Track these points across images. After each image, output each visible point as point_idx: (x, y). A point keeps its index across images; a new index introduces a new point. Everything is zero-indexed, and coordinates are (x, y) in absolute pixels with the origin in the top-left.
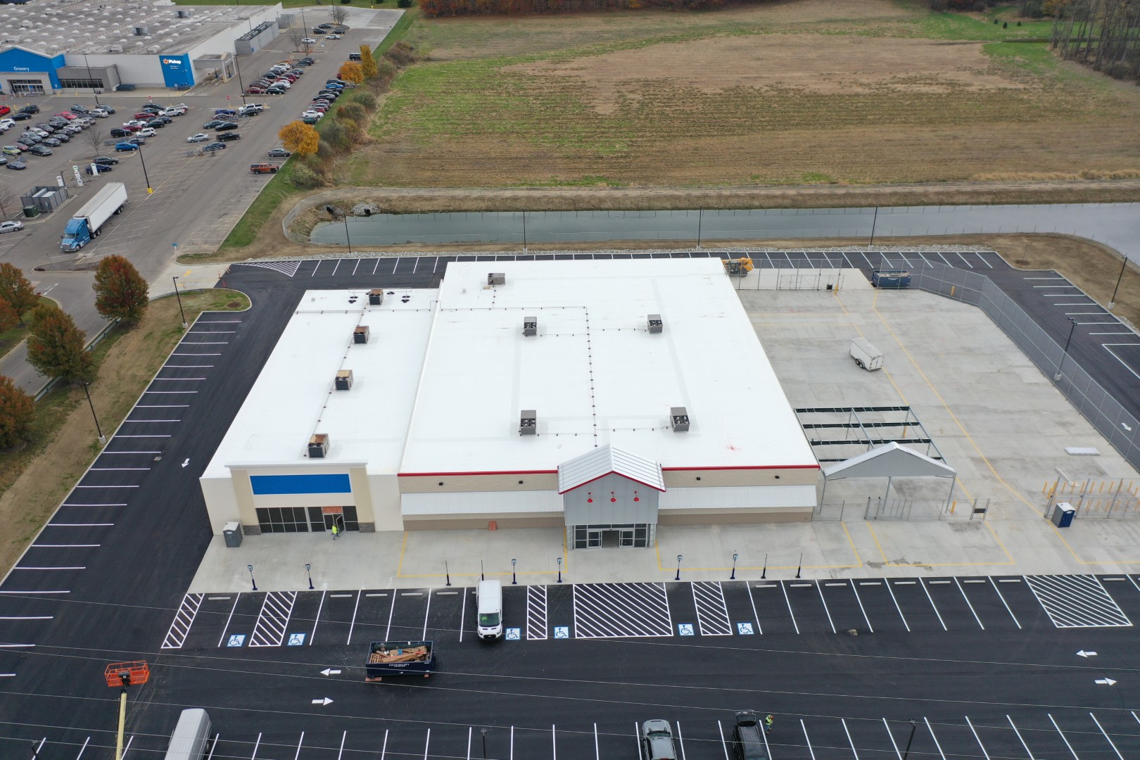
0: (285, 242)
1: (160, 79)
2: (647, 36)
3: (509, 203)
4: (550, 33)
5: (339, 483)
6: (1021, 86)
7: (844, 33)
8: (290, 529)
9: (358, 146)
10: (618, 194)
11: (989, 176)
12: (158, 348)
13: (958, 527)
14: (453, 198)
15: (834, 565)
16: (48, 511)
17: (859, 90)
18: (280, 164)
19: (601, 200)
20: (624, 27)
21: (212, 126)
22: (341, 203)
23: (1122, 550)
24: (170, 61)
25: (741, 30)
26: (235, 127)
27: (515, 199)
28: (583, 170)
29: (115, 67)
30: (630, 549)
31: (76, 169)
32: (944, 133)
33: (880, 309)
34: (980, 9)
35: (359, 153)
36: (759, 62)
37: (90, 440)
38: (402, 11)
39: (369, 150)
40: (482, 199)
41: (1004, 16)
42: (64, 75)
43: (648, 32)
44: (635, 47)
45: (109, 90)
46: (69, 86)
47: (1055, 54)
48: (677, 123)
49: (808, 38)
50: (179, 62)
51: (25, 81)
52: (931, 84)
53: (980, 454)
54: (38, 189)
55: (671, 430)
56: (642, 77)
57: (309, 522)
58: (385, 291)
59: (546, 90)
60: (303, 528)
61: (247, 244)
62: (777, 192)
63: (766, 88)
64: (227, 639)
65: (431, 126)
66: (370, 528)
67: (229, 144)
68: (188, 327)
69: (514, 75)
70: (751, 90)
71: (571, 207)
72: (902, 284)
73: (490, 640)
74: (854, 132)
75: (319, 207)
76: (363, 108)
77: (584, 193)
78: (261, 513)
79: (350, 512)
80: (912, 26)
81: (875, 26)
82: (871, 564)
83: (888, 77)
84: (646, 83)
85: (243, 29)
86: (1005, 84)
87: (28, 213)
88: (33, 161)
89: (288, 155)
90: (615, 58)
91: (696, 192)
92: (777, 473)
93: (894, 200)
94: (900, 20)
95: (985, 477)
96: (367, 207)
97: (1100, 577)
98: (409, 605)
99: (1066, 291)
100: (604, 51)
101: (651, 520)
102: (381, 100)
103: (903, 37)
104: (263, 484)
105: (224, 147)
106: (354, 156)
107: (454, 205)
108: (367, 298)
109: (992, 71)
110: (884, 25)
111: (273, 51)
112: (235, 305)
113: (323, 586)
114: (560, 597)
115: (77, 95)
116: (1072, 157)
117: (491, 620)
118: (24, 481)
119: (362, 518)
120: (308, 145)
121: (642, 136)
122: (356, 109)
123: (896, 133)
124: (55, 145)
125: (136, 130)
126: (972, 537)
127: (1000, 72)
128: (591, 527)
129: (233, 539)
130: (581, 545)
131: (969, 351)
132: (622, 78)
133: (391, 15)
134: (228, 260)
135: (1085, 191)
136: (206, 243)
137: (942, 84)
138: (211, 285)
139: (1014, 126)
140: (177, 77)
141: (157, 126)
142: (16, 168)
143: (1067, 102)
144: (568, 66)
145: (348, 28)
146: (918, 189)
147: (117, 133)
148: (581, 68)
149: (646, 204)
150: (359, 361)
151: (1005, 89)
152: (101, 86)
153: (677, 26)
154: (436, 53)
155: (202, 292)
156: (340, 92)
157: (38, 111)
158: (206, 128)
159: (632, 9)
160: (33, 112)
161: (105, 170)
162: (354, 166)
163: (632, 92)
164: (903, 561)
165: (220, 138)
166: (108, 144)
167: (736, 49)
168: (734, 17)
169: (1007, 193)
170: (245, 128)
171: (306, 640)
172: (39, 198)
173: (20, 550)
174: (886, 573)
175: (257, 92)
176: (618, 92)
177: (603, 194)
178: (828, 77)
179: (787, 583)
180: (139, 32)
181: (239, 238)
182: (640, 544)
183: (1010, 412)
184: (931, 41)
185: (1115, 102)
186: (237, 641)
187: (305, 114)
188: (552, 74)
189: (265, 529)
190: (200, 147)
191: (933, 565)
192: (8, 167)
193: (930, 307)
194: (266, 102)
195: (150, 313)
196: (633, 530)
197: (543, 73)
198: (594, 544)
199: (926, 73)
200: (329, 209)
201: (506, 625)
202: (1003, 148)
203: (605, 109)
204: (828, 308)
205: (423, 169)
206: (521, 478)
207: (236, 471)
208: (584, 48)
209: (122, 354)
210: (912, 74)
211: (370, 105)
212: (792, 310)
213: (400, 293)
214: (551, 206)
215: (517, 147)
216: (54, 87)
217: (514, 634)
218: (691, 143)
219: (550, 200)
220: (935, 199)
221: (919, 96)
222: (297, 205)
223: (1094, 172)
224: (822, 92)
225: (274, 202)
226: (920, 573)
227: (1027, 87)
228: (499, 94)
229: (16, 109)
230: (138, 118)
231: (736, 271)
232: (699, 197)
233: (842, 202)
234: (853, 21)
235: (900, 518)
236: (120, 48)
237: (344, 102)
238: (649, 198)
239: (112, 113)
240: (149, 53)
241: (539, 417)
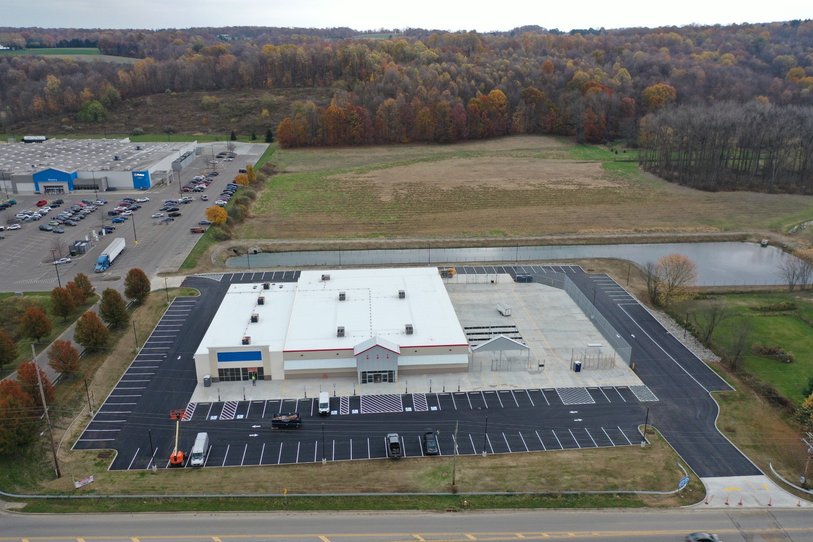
0: (213, 266)
1: (132, 185)
2: (412, 159)
3: (332, 246)
4: (356, 157)
5: (256, 356)
6: (617, 186)
7: (526, 156)
8: (233, 379)
9: (248, 219)
10: (391, 241)
11: (586, 231)
12: (156, 313)
13: (532, 373)
14: (301, 244)
15: (475, 387)
16: (119, 376)
17: (529, 188)
18: (207, 228)
19: (381, 244)
20: (399, 153)
21: (164, 210)
22: (241, 247)
23: (600, 379)
24: (138, 175)
25: (467, 155)
26: (178, 210)
27: (335, 244)
28: (373, 230)
29: (106, 178)
30: (387, 383)
31: (94, 232)
32: (569, 210)
33: (516, 291)
34: (604, 143)
35: (248, 223)
36: (475, 173)
37: (132, 350)
38: (267, 145)
39: (253, 221)
40: (317, 244)
41: (617, 147)
42: (76, 183)
43: (413, 156)
44: (405, 164)
45: (102, 191)
46: (79, 189)
47: (640, 168)
48: (425, 206)
49: (505, 159)
50: (143, 175)
51: (53, 187)
52: (568, 185)
53: (549, 347)
54: (77, 242)
55: (405, 334)
56: (408, 181)
57: (241, 376)
58: (271, 284)
59: (353, 189)
60: (239, 379)
61: (193, 267)
62: (475, 239)
63: (477, 187)
64: (209, 418)
65: (288, 208)
66: (269, 378)
67: (176, 219)
68: (170, 304)
69: (334, 180)
70: (469, 188)
71: (366, 248)
72: (529, 280)
73: (324, 413)
74: (522, 210)
75: (229, 249)
76: (249, 199)
77: (372, 241)
78: (220, 371)
79: (261, 370)
80: (565, 152)
81: (544, 152)
82: (491, 386)
83: (546, 181)
84: (410, 185)
85: (176, 156)
86: (610, 185)
87: (73, 254)
88: (67, 229)
89: (210, 224)
90: (394, 171)
91: (432, 240)
92: (450, 349)
93: (535, 243)
94: (559, 149)
95: (549, 355)
96: (255, 249)
97: (587, 388)
98: (288, 406)
99: (608, 283)
100: (387, 167)
101: (396, 369)
102: (259, 195)
103: (559, 159)
104: (224, 356)
105: (173, 220)
106: (245, 224)
107: (302, 248)
108: (263, 286)
109: (603, 178)
110: (549, 152)
111: (194, 168)
112: (192, 294)
113: (250, 399)
114: (355, 401)
115: (83, 194)
116: (633, 222)
117: (324, 405)
118: (105, 364)
119: (266, 373)
120: (221, 218)
121: (406, 213)
122: (245, 200)
123: (544, 210)
124: (77, 221)
125: (122, 212)
126: (537, 376)
127: (607, 178)
128: (368, 372)
129: (208, 383)
130: (364, 382)
131: (554, 308)
132: (397, 182)
133: (261, 147)
134: (184, 275)
135: (634, 238)
136: (171, 267)
137: (575, 184)
138: (178, 285)
139: (608, 206)
140: (141, 183)
141: (134, 209)
142: (59, 232)
143: (639, 194)
144: (366, 175)
145: (236, 155)
146: (549, 238)
147: (112, 214)
148: (373, 176)
149: (405, 246)
150: (260, 311)
151: (608, 187)
152: (98, 188)
153: (430, 152)
154: (289, 168)
155: (174, 288)
156: (236, 190)
157: (63, 203)
158: (161, 210)
159: (404, 143)
160: (60, 203)
161: (109, 232)
162: (246, 229)
163: (401, 189)
164: (505, 385)
165: (170, 216)
166: (107, 220)
167: (463, 165)
168: (463, 147)
169: (594, 239)
170: (182, 210)
171: (244, 417)
172: (78, 246)
173: (110, 390)
174: (496, 389)
175: (187, 191)
176: (394, 189)
177: (382, 241)
178: (513, 181)
179: (454, 393)
180: (116, 158)
181: (189, 264)
182: (391, 381)
183: (567, 331)
184: (575, 161)
185: (664, 194)
186: (214, 418)
187: (216, 202)
188: (357, 180)
189: (221, 379)
190: (159, 220)
191: (518, 386)
192: (54, 232)
193: (541, 290)
194: (194, 196)
195: (151, 298)
196: (387, 374)
197: (352, 179)
198: (370, 381)
199: (567, 178)
200: (234, 250)
201: (331, 409)
202: (598, 217)
203: (386, 198)
204: (490, 291)
205: (284, 231)
206: (337, 353)
207: (211, 350)
208: (376, 165)
209: (139, 315)
210: (559, 179)
211: (253, 197)
212: (473, 292)
213: (278, 284)
214: (354, 248)
215: (336, 219)
216: (70, 189)
217: (334, 413)
218: (432, 216)
219: (354, 245)
220: (556, 242)
221: (561, 191)
222: (217, 249)
223: (640, 229)
224: (508, 189)
225: (205, 247)
226: (511, 389)
227: (620, 186)
228: (326, 191)
229: (50, 202)
230: (122, 205)
231: (445, 275)
232: (433, 242)
233: (508, 244)
234: (532, 150)
235: (507, 370)
236: (109, 168)
237: (239, 196)
238: (407, 243)
239: (106, 203)
240: (125, 170)
241: (346, 330)
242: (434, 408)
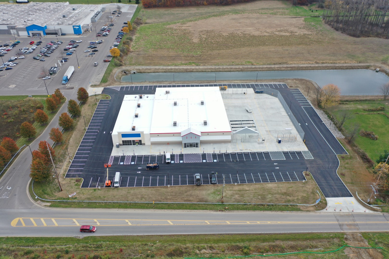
0: (115, 81)
1: (73, 32)
2: (209, 15)
3: (170, 70)
4: (181, 13)
5: (138, 135)
6: (310, 33)
7: (266, 13)
8: (128, 145)
9: (129, 53)
10: (197, 67)
11: (292, 62)
12: (92, 108)
13: (259, 143)
14: (156, 69)
15: (234, 150)
16: (80, 142)
17: (266, 34)
18: (110, 59)
19: (193, 69)
20: (203, 11)
21: (90, 47)
22: (127, 70)
23: (289, 147)
24: (76, 27)
25: (236, 12)
26: (96, 47)
27: (171, 69)
28: (189, 60)
29: (61, 29)
30: (195, 148)
31: (59, 61)
32: (285, 49)
33: (255, 98)
34: (307, 5)
35: (130, 55)
36: (240, 24)
37: (83, 128)
38: (137, 5)
39: (132, 54)
40: (163, 69)
41: (313, 8)
42: (47, 31)
43: (209, 13)
44: (205, 18)
45: (59, 36)
46: (48, 34)
47: (323, 22)
48: (215, 45)
49: (255, 15)
50: (78, 27)
51: (36, 33)
52: (286, 32)
53: (268, 130)
54: (52, 68)
55: (204, 125)
56: (206, 29)
57: (132, 143)
58: (143, 95)
59: (179, 34)
60: (131, 144)
61: (106, 82)
62: (237, 67)
63: (240, 33)
64: (120, 163)
65: (148, 46)
66: (144, 144)
67: (96, 53)
68: (98, 103)
69: (170, 28)
70: (236, 34)
71: (186, 71)
72: (261, 92)
73: (168, 163)
74: (262, 48)
75: (122, 71)
76: (130, 41)
77: (189, 67)
78: (123, 141)
79: (140, 141)
80: (286, 11)
81: (275, 11)
82: (241, 150)
83: (275, 30)
84: (208, 32)
85: (93, 14)
86: (306, 32)
87: (51, 74)
88: (46, 59)
89: (112, 56)
90: (199, 22)
91: (217, 67)
92: (223, 133)
93: (266, 69)
94: (283, 8)
95: (267, 134)
96: (134, 71)
97: (283, 152)
98: (153, 158)
99: (299, 94)
100: (196, 20)
101: (199, 142)
102: (134, 38)
103: (283, 15)
104: (124, 135)
105: (95, 54)
106: (129, 56)
107: (156, 71)
108: (139, 97)
109: (304, 28)
110: (278, 11)
111: (102, 21)
112: (107, 98)
113: (136, 154)
114: (181, 156)
115: (51, 37)
116: (315, 56)
117: (168, 159)
118: (73, 136)
119: (142, 142)
120: (117, 54)
121: (205, 50)
122: (128, 42)
123: (272, 48)
124: (50, 54)
125: (70, 48)
126: (261, 145)
127: (306, 28)
128: (187, 143)
129: (118, 146)
130: (185, 147)
131: (272, 108)
132: (201, 30)
133: (134, 7)
134: (103, 86)
135: (314, 67)
136: (96, 82)
137: (289, 32)
138: (100, 93)
139: (304, 46)
140: (77, 31)
141: (75, 47)
142: (43, 61)
143: (320, 39)
144: (186, 25)
145: (122, 12)
146: (273, 66)
147: (66, 50)
148: (189, 26)
149: (204, 70)
150: (139, 111)
151: (306, 34)
152: (57, 34)
153: (218, 11)
154: (148, 21)
155: (99, 95)
156: (123, 36)
157: (42, 42)
158: (89, 48)
159: (205, 5)
160: (41, 43)
161: (66, 61)
162: (129, 59)
163: (203, 35)
164: (247, 149)
165: (93, 51)
166: (64, 53)
167: (234, 19)
168: (235, 7)
169: (294, 67)
170: (99, 47)
171: (135, 163)
172: (53, 70)
173: (77, 149)
174: (243, 152)
175: (100, 36)
176: (200, 35)
177: (193, 67)
178: (258, 30)
179: (224, 153)
180: (64, 17)
181: (104, 80)
182: (197, 147)
183: (277, 121)
184: (290, 17)
185: (333, 39)
186: (122, 163)
187: (114, 43)
188: (181, 28)
189: (124, 145)
190: (88, 54)
191: (252, 150)
192: (40, 60)
193: (267, 98)
194: (103, 39)
195: (89, 100)
196: (195, 144)
197: (179, 28)
198: (188, 147)
199: (285, 28)
200: (124, 72)
201: (171, 160)
202: (299, 53)
203: (196, 40)
204: (243, 98)
205: (147, 60)
206: (174, 134)
207: (119, 133)
208: (190, 19)
209: (85, 110)
210: (282, 29)
211: (131, 40)
212: (235, 99)
213: (146, 95)
214: (180, 71)
215: (172, 53)
216: (44, 35)
217: (173, 162)
218: (218, 52)
219: (180, 69)
220: (276, 69)
221: (281, 36)
222: (117, 71)
223: (318, 61)
224: (256, 35)
225: (111, 70)
226: (249, 151)
227: (312, 33)
228: (166, 35)
229: (36, 42)
230: (70, 45)
231: (222, 89)
232: (218, 68)
233: (253, 70)
234: (270, 9)
235: (249, 142)
236: (61, 23)
237: (124, 39)
238: (205, 69)
239: (62, 43)
240: (69, 24)
241: (177, 122)
242: (215, 161)
